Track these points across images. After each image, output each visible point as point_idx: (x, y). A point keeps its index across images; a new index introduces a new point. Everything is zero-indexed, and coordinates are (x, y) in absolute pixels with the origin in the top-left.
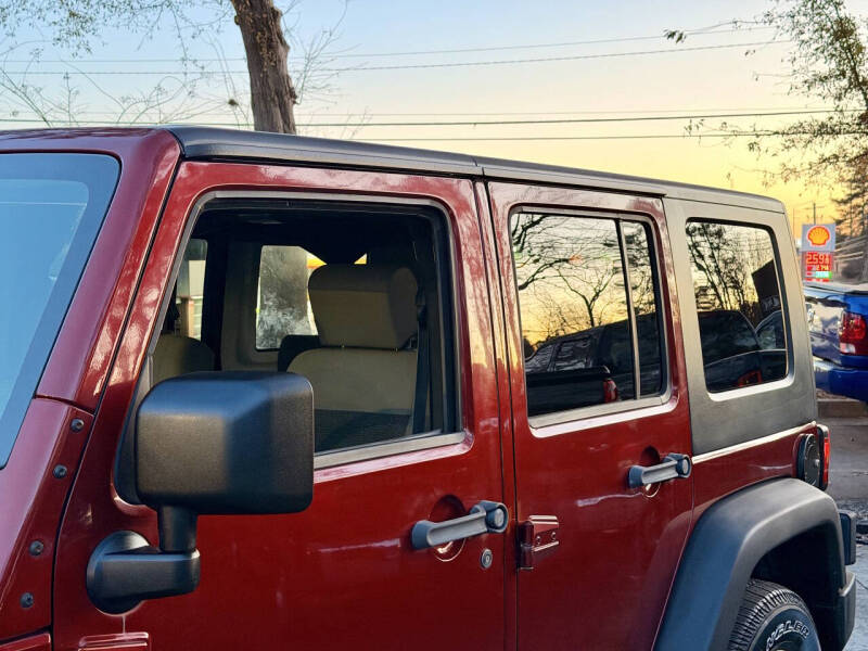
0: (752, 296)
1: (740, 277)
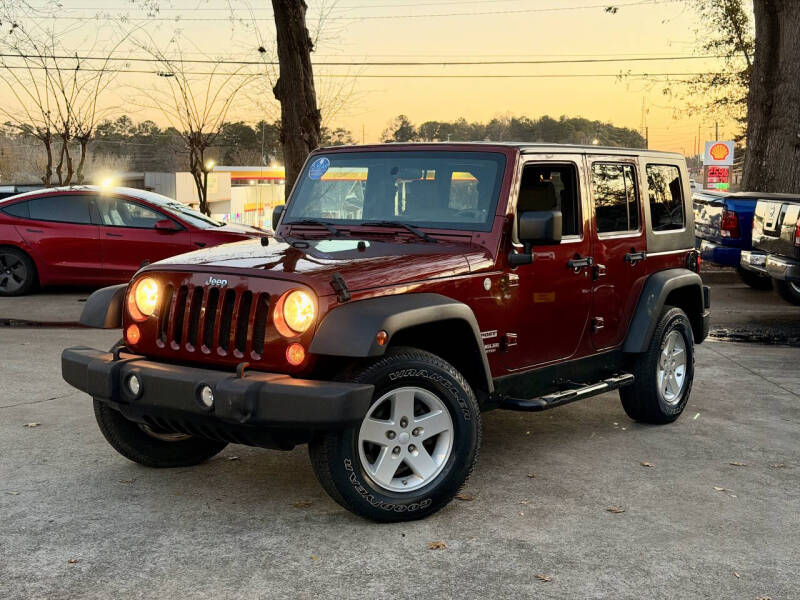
0: (669, 197)
1: (663, 185)
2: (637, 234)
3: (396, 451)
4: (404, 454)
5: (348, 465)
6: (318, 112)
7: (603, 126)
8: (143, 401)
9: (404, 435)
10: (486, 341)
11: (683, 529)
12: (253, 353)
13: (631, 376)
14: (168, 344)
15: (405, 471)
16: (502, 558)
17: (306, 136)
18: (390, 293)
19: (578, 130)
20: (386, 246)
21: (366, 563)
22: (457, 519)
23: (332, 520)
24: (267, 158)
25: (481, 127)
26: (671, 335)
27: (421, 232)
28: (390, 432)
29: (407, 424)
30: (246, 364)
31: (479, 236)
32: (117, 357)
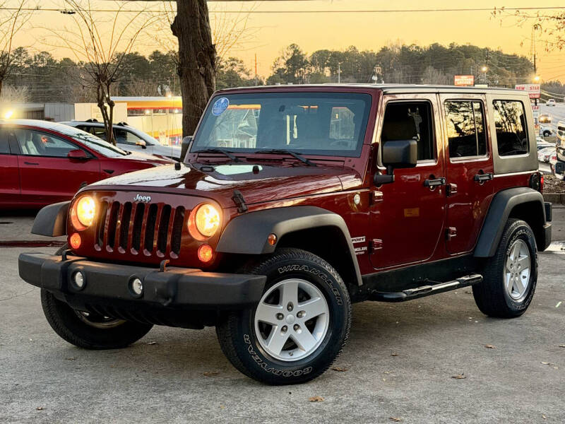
1: (515, 118)
2: (485, 158)
3: (284, 329)
4: (290, 332)
5: (247, 339)
6: (213, 47)
7: (492, 53)
8: (86, 291)
9: (290, 317)
10: (356, 245)
11: (509, 389)
12: (171, 253)
13: (480, 276)
14: (104, 248)
15: (291, 345)
16: (366, 407)
17: (202, 70)
18: (279, 206)
19: (467, 57)
20: (276, 169)
21: (261, 410)
22: (332, 384)
23: (235, 383)
24: (162, 89)
25: (372, 55)
26: (517, 243)
27: (304, 158)
28: (279, 314)
29: (292, 309)
30: (167, 261)
31: (350, 161)
32: (64, 258)
